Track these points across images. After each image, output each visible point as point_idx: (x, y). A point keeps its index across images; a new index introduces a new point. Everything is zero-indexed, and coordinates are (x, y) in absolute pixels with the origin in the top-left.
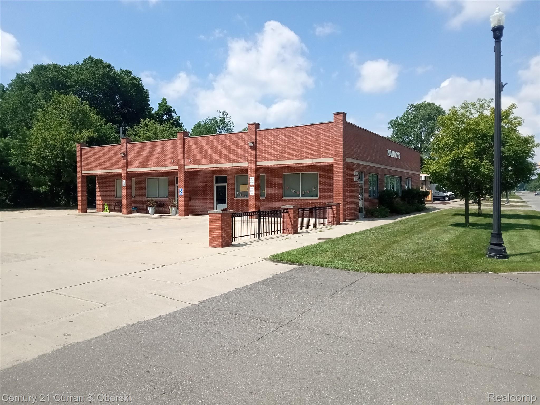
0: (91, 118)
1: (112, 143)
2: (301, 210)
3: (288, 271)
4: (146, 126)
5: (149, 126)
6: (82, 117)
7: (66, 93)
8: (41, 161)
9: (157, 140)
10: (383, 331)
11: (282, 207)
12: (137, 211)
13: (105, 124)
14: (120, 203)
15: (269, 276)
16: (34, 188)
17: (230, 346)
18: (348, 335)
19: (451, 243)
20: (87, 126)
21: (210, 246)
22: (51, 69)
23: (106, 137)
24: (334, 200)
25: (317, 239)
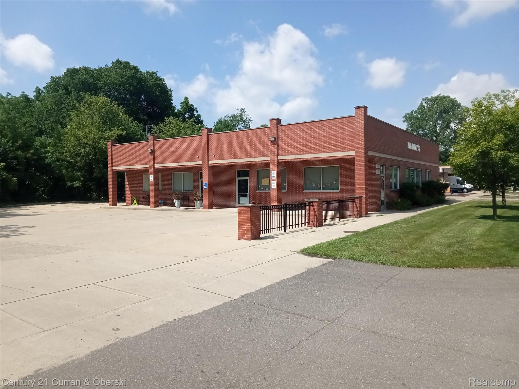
0: (120, 117)
1: (139, 140)
2: (325, 203)
3: (322, 265)
4: (170, 124)
5: (173, 123)
6: (112, 116)
7: (97, 94)
8: (75, 158)
9: (181, 136)
10: (438, 331)
11: (307, 200)
12: (163, 204)
13: (132, 123)
14: (148, 197)
15: (304, 270)
16: (69, 183)
17: (281, 345)
18: (401, 336)
19: (484, 236)
20: (116, 125)
21: (239, 239)
22: (82, 72)
23: (134, 135)
24: (357, 193)
25: (344, 232)
